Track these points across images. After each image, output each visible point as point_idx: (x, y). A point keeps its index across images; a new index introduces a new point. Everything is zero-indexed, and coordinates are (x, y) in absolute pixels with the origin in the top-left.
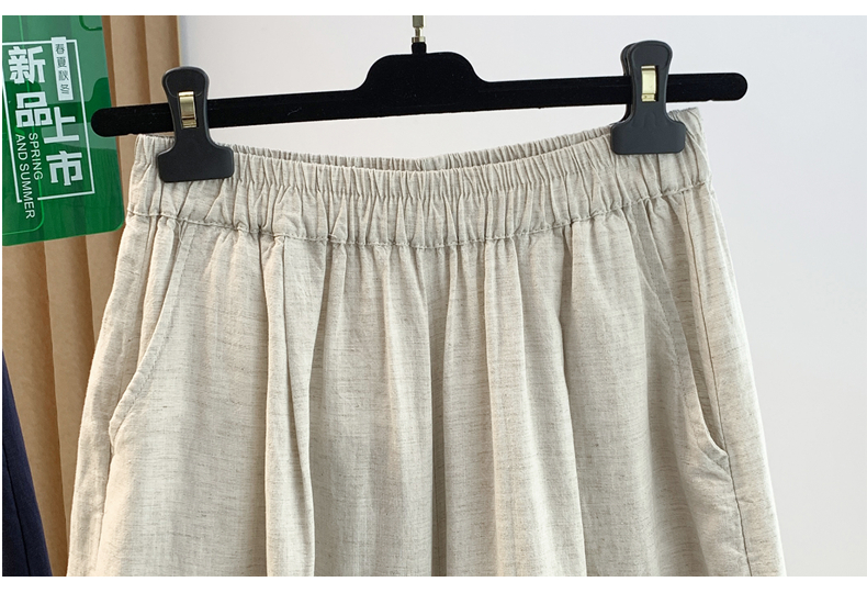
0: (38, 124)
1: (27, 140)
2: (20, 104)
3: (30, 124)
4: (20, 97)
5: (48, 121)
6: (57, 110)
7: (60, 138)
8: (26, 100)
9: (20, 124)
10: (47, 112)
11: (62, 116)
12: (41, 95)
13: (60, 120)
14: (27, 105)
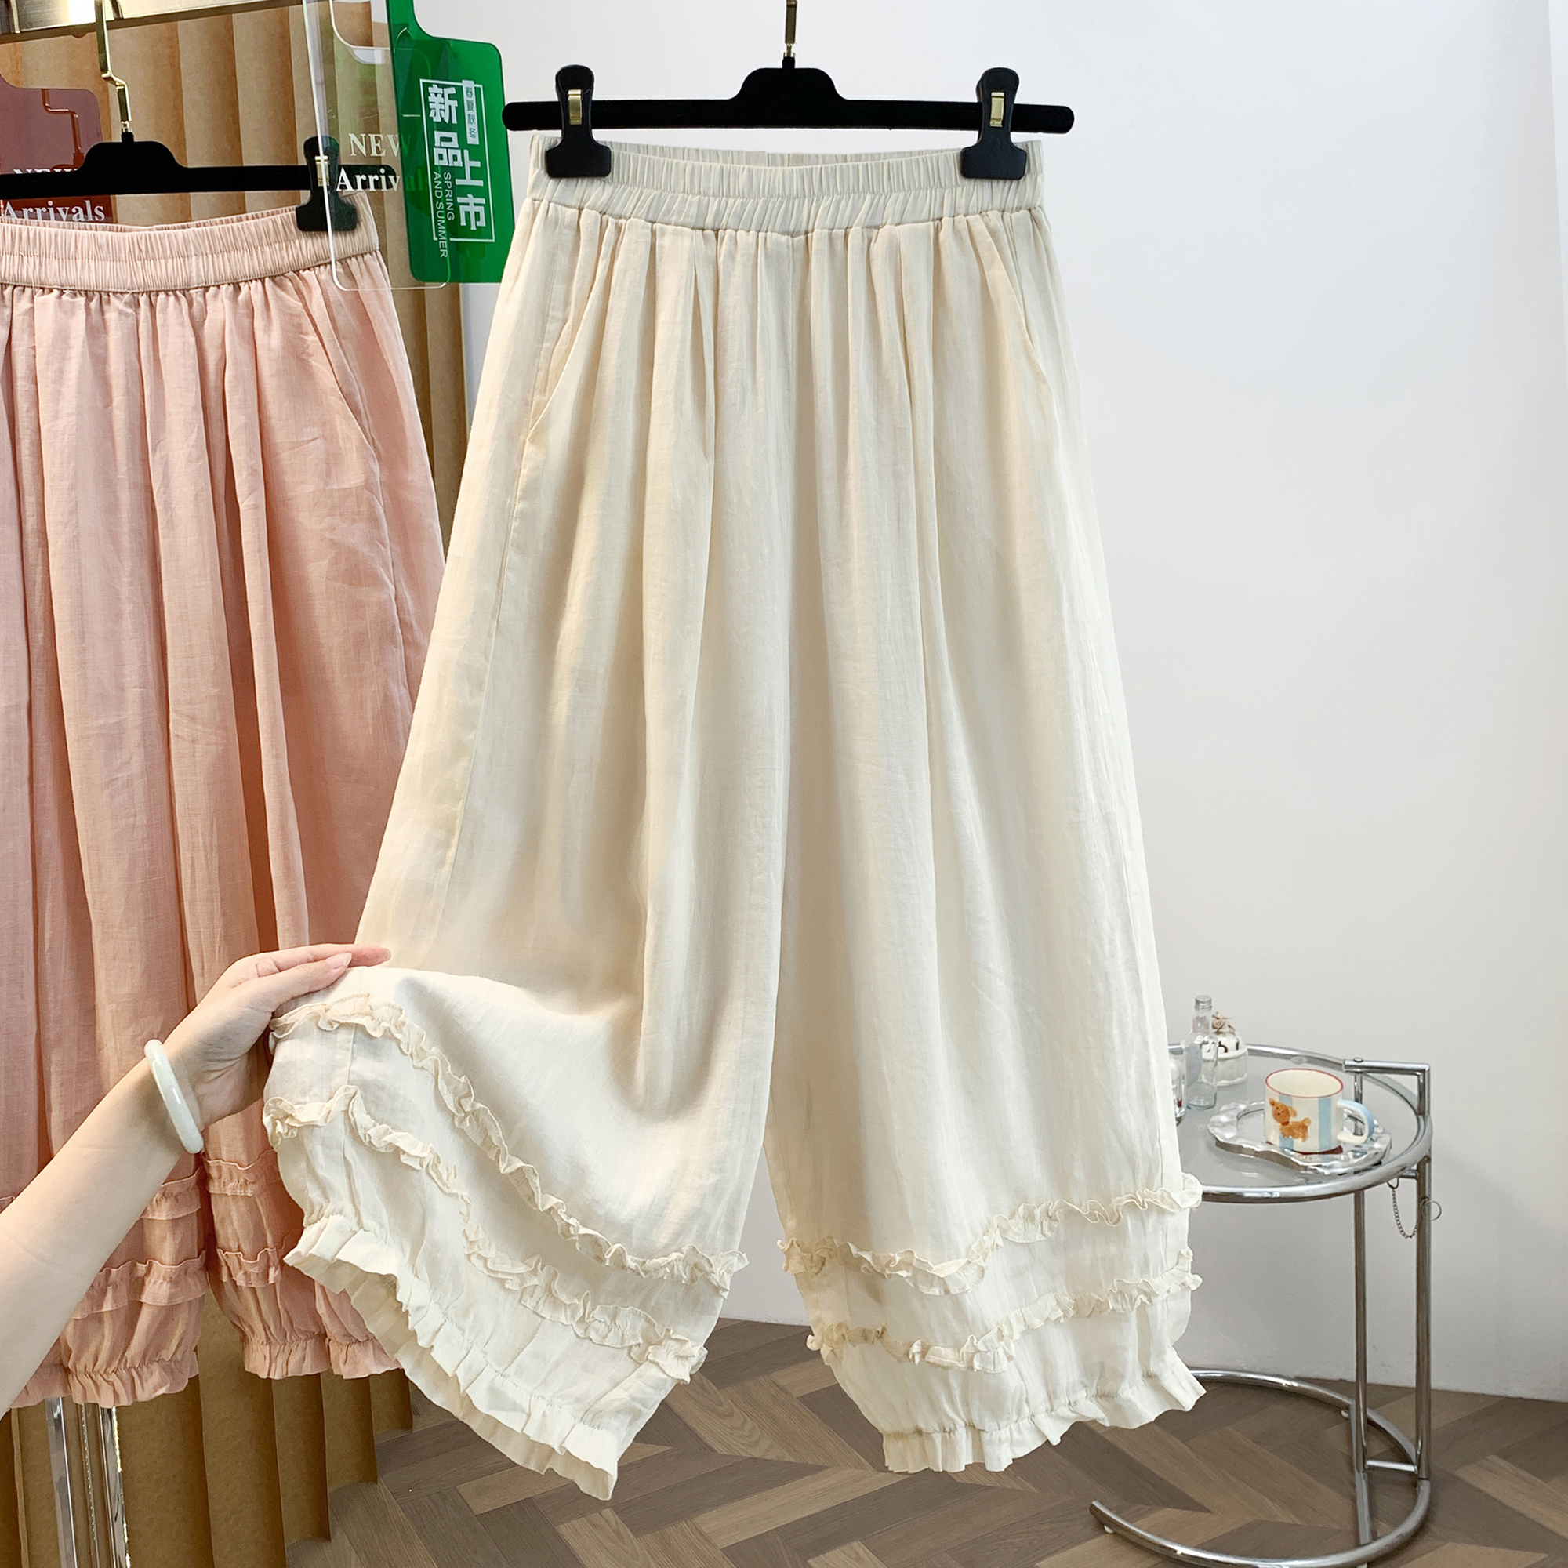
0: (451, 165)
1: (442, 179)
2: (437, 144)
3: (444, 163)
4: (438, 135)
5: (459, 163)
6: (466, 152)
7: (468, 181)
8: (443, 139)
9: (437, 162)
10: (458, 153)
11: (470, 160)
12: (454, 136)
13: (469, 164)
14: (444, 144)
